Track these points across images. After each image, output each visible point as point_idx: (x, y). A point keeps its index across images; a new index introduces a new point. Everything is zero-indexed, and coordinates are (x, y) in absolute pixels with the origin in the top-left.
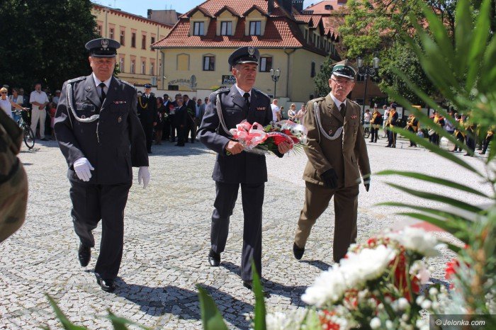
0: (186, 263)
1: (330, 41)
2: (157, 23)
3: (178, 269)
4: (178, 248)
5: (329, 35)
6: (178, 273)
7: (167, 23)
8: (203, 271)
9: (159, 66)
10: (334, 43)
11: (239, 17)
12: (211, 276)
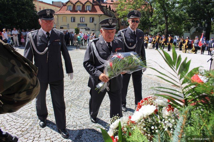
0: (71, 88)
1: (113, 12)
2: (55, 6)
3: (68, 90)
4: (68, 83)
5: (112, 10)
6: (69, 91)
7: (59, 6)
8: (77, 91)
9: (56, 21)
10: (114, 13)
11: (83, 4)
12: (79, 92)
